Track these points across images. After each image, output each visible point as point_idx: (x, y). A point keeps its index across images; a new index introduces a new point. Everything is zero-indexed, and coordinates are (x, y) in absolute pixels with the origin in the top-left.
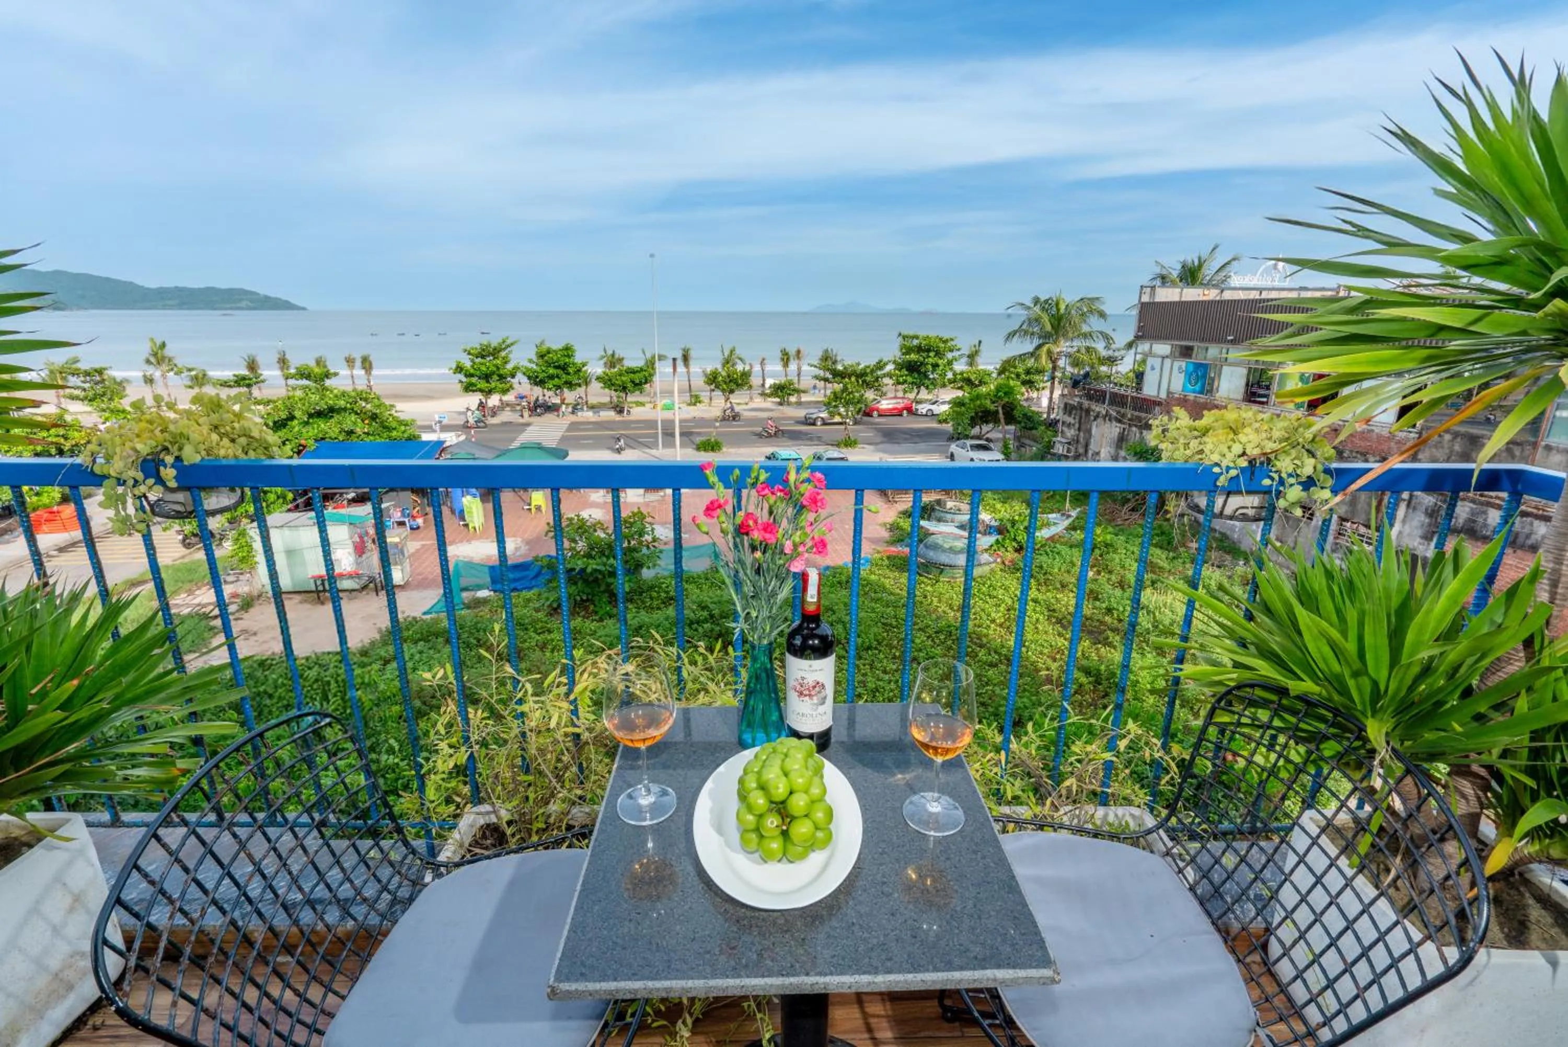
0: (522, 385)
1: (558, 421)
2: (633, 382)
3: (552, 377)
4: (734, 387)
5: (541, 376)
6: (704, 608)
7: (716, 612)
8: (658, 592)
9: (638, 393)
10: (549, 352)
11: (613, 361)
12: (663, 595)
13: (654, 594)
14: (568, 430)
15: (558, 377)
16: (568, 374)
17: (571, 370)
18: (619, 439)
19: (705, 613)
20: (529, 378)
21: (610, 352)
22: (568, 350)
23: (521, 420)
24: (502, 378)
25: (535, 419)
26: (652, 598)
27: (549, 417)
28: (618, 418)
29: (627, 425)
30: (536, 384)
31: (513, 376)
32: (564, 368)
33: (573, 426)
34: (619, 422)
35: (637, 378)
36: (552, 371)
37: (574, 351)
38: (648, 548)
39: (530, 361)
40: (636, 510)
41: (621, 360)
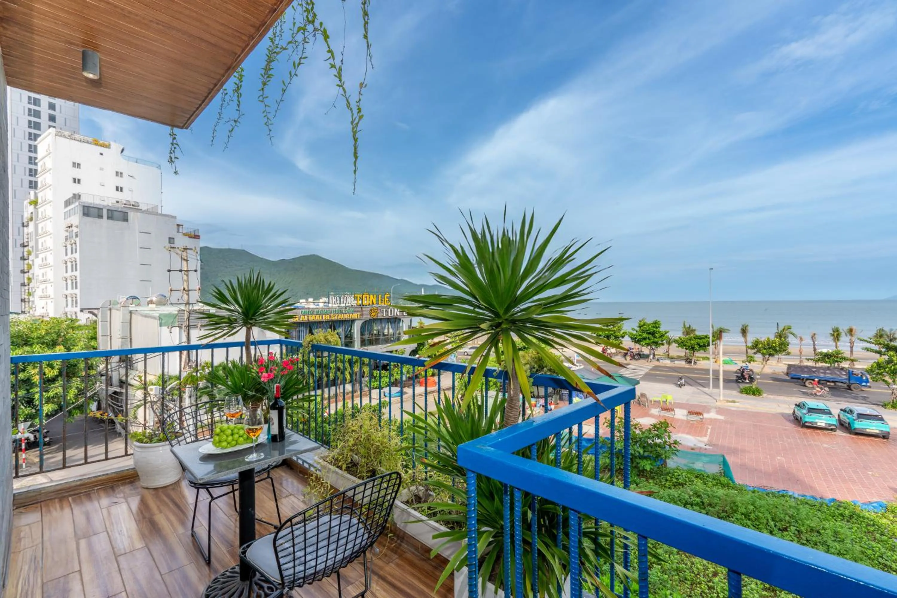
0: (627, 343)
1: (647, 364)
2: (698, 344)
3: (645, 339)
4: (772, 352)
5: (638, 338)
6: (699, 496)
7: (706, 501)
8: (671, 478)
9: (702, 351)
10: (644, 325)
11: (688, 331)
12: (674, 480)
13: (668, 478)
14: (651, 370)
15: (649, 339)
16: (656, 337)
17: (657, 335)
18: (681, 379)
19: (698, 500)
20: (632, 338)
21: (687, 326)
22: (656, 324)
23: (625, 362)
24: (616, 337)
25: (633, 362)
26: (667, 480)
27: (642, 361)
28: (687, 366)
29: (692, 371)
30: (636, 342)
31: (623, 337)
32: (653, 334)
33: (656, 368)
34: (687, 368)
35: (701, 342)
36: (645, 335)
37: (660, 324)
38: (670, 446)
39: (633, 329)
40: (663, 421)
41: (694, 331)
